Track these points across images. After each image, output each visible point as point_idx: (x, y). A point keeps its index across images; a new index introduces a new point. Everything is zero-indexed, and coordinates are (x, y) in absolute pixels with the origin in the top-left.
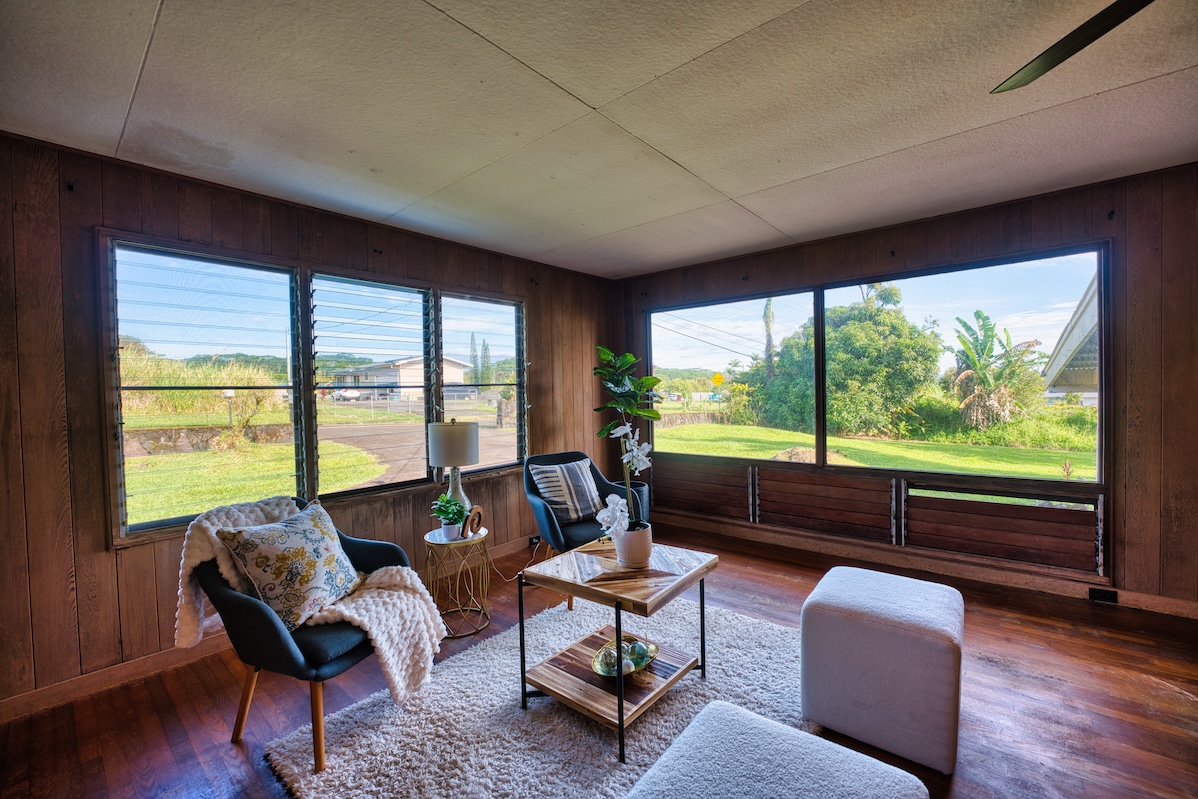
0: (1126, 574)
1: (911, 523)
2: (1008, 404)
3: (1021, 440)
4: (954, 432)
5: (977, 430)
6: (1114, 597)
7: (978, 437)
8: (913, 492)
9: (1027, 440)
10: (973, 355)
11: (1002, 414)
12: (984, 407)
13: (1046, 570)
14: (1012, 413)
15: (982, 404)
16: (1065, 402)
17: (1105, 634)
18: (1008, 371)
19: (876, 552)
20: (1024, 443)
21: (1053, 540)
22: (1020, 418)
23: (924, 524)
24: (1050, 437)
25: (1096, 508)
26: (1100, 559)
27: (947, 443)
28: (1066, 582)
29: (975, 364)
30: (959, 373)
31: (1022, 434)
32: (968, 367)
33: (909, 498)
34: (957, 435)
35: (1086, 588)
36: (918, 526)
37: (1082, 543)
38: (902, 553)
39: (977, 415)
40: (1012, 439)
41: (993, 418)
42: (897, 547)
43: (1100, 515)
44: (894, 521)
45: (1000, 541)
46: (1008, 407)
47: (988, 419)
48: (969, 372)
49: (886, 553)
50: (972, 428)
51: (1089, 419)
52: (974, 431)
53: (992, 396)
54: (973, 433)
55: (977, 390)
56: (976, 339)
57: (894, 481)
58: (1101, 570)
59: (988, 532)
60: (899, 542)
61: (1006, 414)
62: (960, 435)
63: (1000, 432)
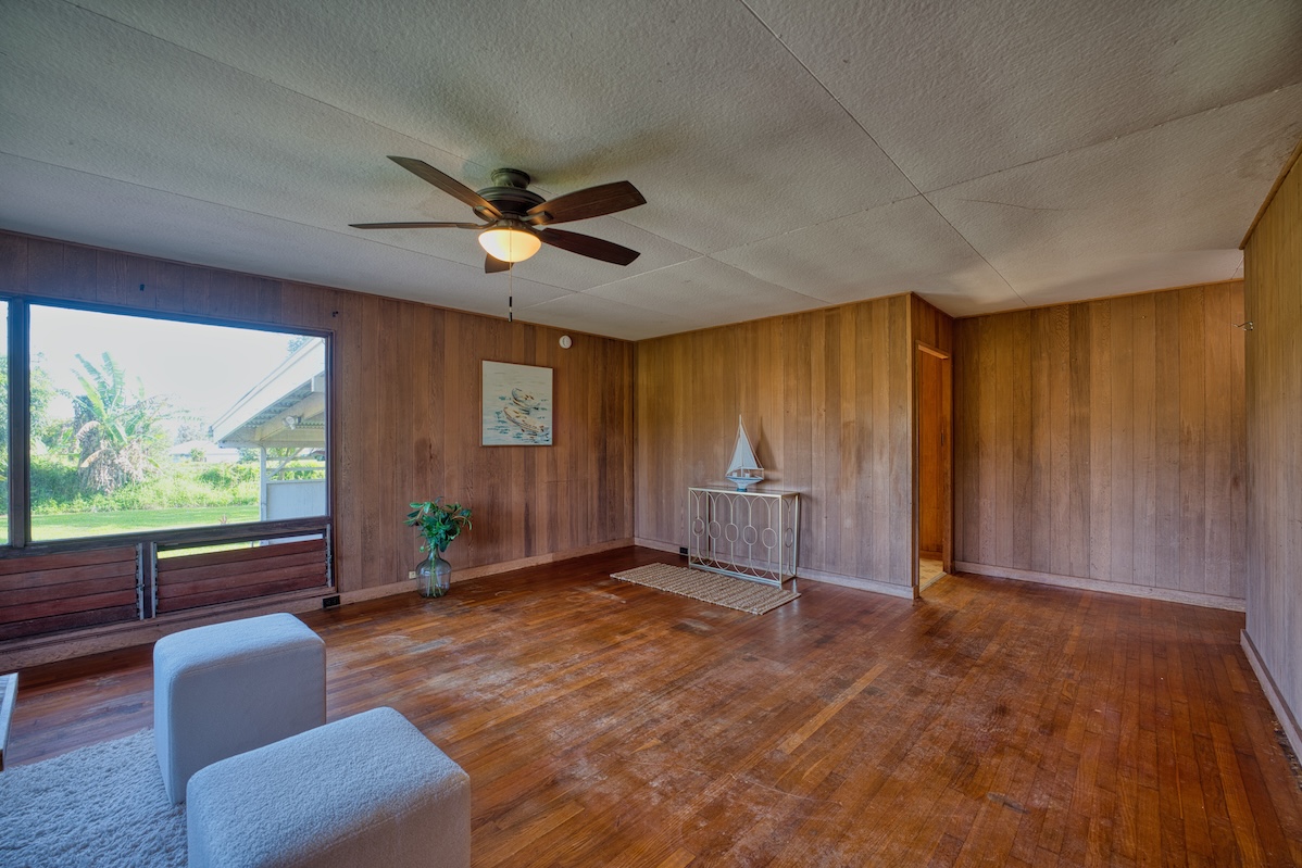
0: (344, 580)
1: (163, 588)
2: (141, 461)
3: (158, 500)
4: (71, 498)
5: (103, 493)
6: (337, 600)
7: (105, 502)
8: (162, 555)
9: (165, 499)
10: (97, 402)
11: (135, 473)
12: (113, 464)
13: (293, 596)
14: (145, 472)
15: (110, 462)
16: (190, 459)
17: (345, 625)
18: (141, 424)
19: (117, 636)
20: (161, 504)
21: (298, 568)
22: (156, 477)
23: (179, 586)
24: (189, 495)
25: (325, 535)
26: (329, 575)
27: (60, 513)
28: (307, 601)
29: (100, 414)
30: (77, 427)
31: (159, 494)
32: (91, 417)
33: (160, 562)
34: (75, 502)
35: (320, 600)
36: (169, 591)
37: (317, 565)
38: (152, 626)
39: (104, 476)
40: (148, 500)
41: (125, 480)
42: (146, 621)
43: (329, 541)
44: (141, 593)
45: (256, 582)
46: (142, 465)
47: (116, 479)
48: (94, 423)
49: (132, 633)
50: (96, 492)
51: (222, 474)
52: (99, 495)
53: (122, 452)
54: (98, 497)
55: (104, 445)
56: (103, 384)
57: (140, 547)
58: (329, 583)
59: (245, 577)
60: (148, 615)
61: (138, 474)
62: (79, 502)
63: (132, 494)
